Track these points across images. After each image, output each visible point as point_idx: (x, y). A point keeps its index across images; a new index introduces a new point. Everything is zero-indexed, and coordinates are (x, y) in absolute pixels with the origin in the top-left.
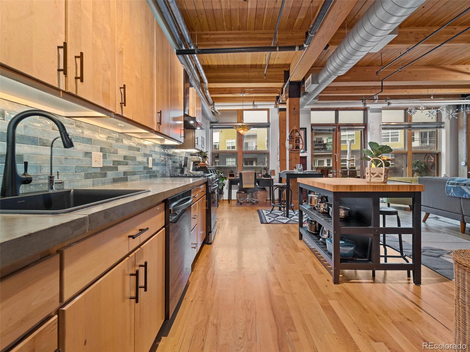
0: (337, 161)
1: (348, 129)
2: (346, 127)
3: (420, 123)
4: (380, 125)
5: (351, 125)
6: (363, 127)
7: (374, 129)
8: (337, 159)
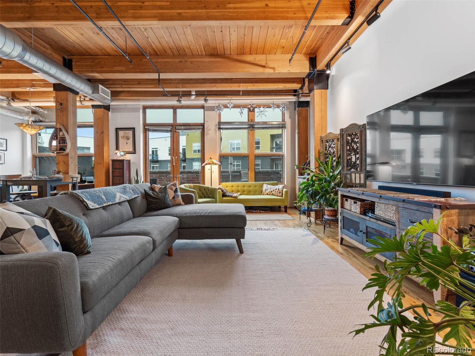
0: (174, 164)
1: (184, 129)
2: (183, 127)
3: (260, 123)
4: (215, 124)
5: (188, 125)
6: (202, 127)
7: (210, 129)
8: (174, 163)
